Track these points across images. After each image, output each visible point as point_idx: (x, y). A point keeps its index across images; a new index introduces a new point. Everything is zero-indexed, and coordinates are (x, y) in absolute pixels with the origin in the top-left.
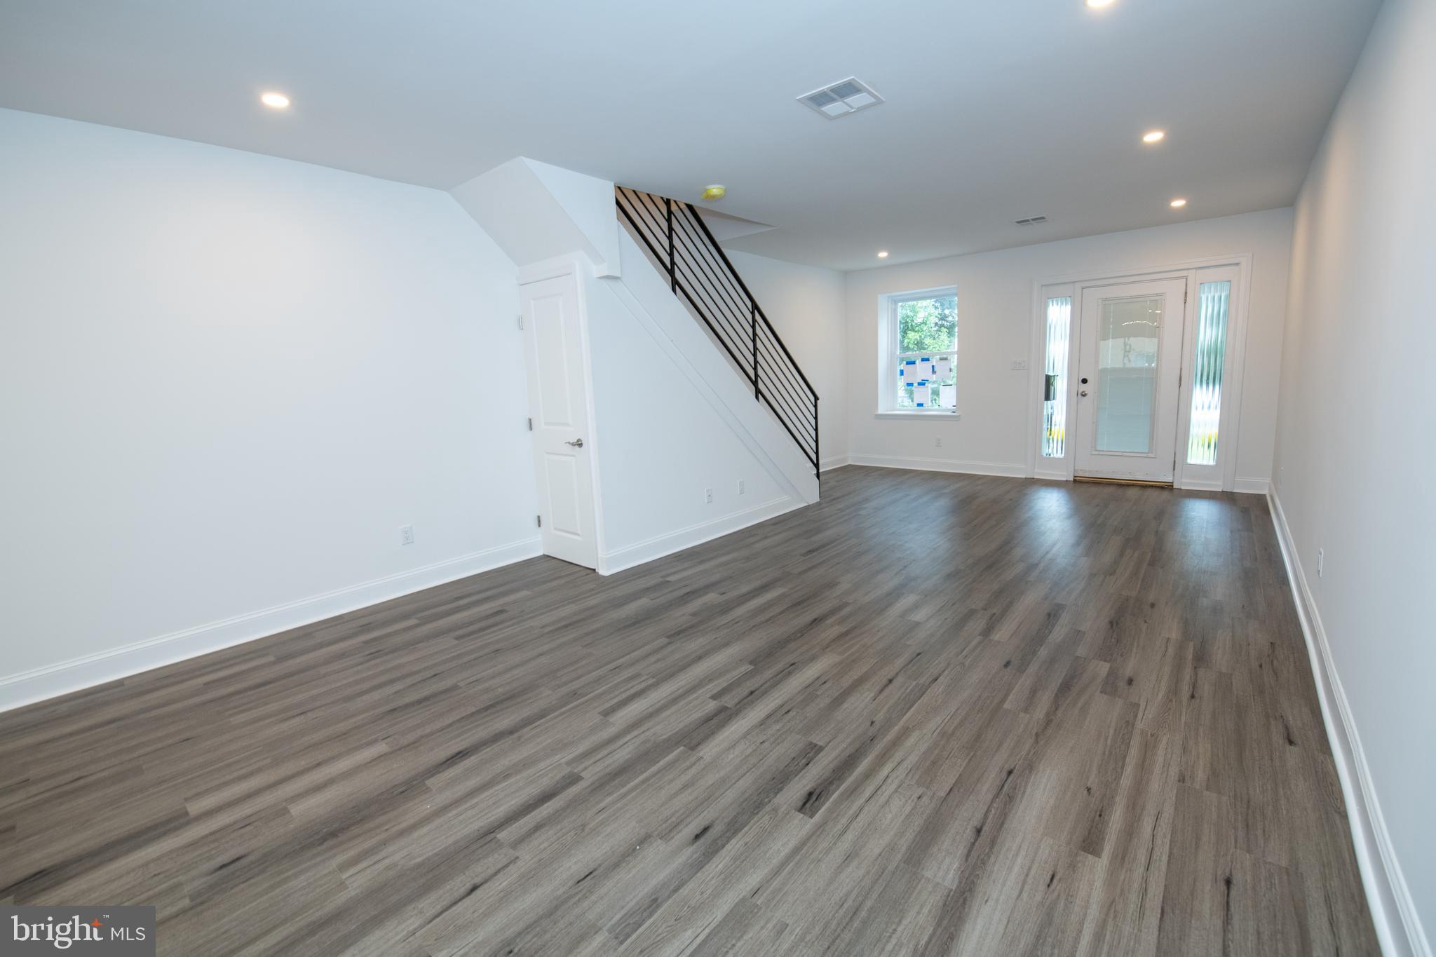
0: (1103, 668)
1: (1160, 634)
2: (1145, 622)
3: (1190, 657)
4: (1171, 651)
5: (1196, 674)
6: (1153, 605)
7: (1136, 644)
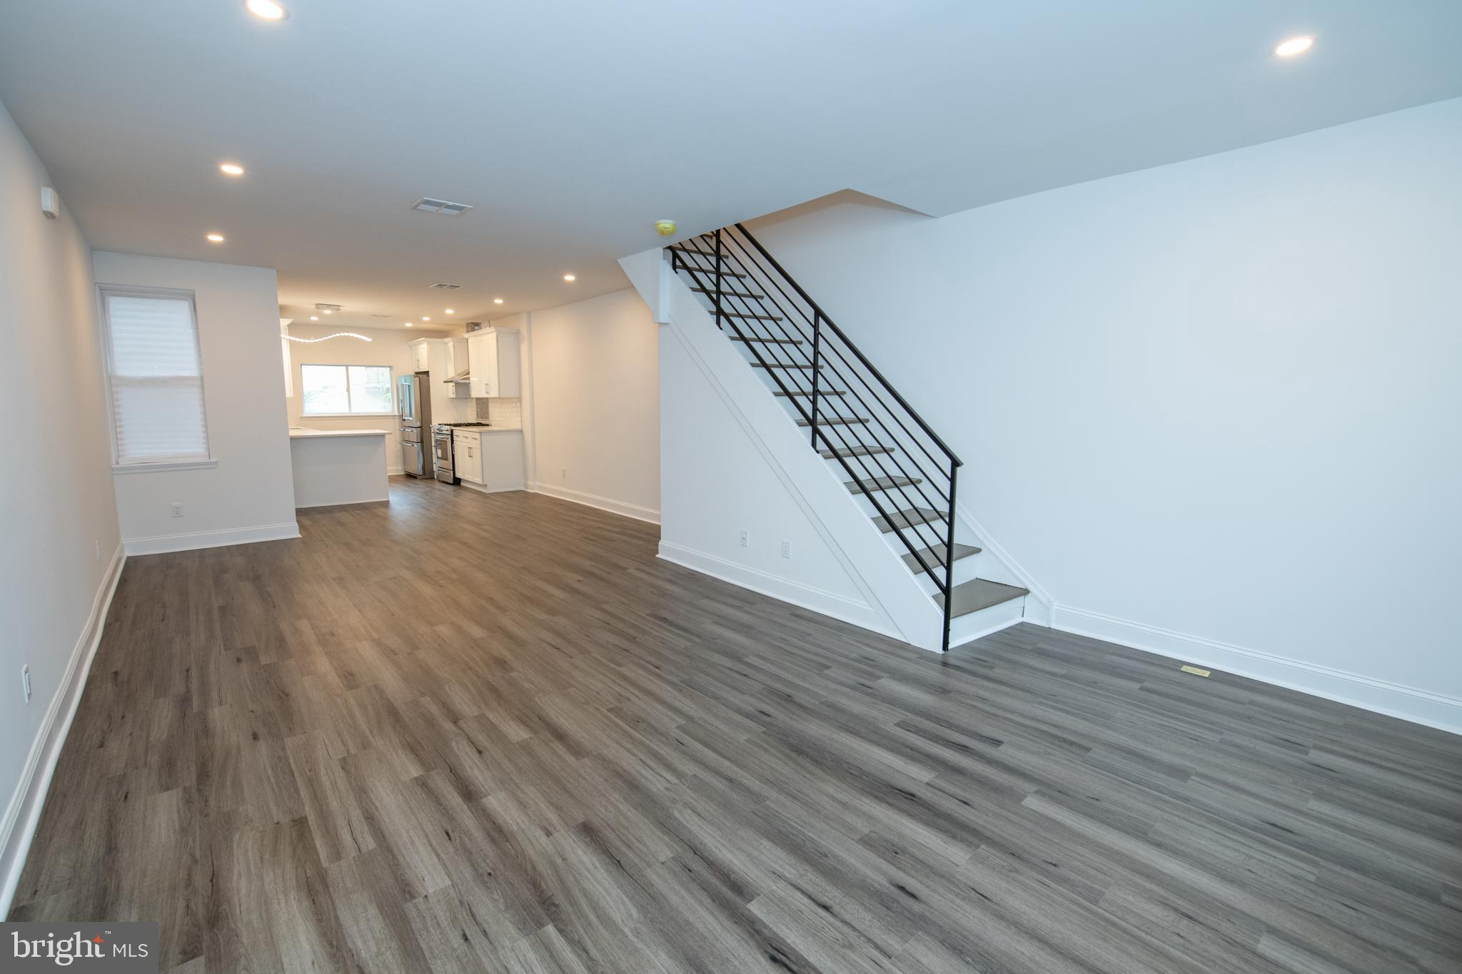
0: (264, 660)
1: (231, 705)
2: (252, 711)
3: (194, 699)
4: (214, 695)
5: (187, 687)
6: (255, 737)
7: (250, 687)
